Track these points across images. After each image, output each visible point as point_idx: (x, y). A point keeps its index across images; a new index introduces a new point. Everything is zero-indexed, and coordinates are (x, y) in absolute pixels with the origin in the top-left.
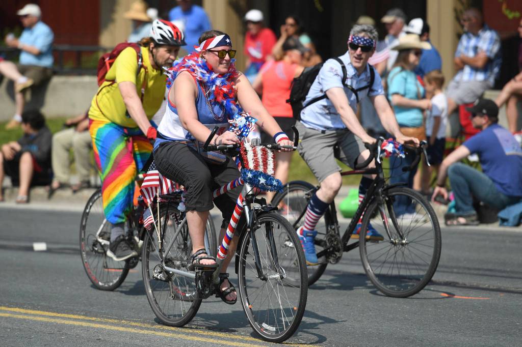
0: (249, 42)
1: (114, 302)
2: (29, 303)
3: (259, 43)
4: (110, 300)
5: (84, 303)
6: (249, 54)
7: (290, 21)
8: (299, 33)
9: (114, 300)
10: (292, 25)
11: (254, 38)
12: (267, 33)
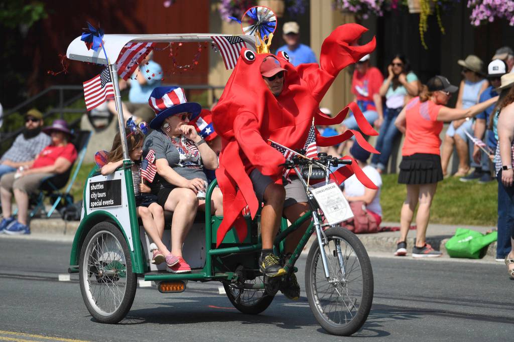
0: (355, 80)
1: (216, 339)
2: (132, 339)
3: (366, 82)
4: (212, 338)
5: (187, 340)
6: (356, 92)
7: (397, 61)
8: (406, 72)
9: (216, 337)
10: (399, 65)
11: (360, 76)
12: (375, 71)
